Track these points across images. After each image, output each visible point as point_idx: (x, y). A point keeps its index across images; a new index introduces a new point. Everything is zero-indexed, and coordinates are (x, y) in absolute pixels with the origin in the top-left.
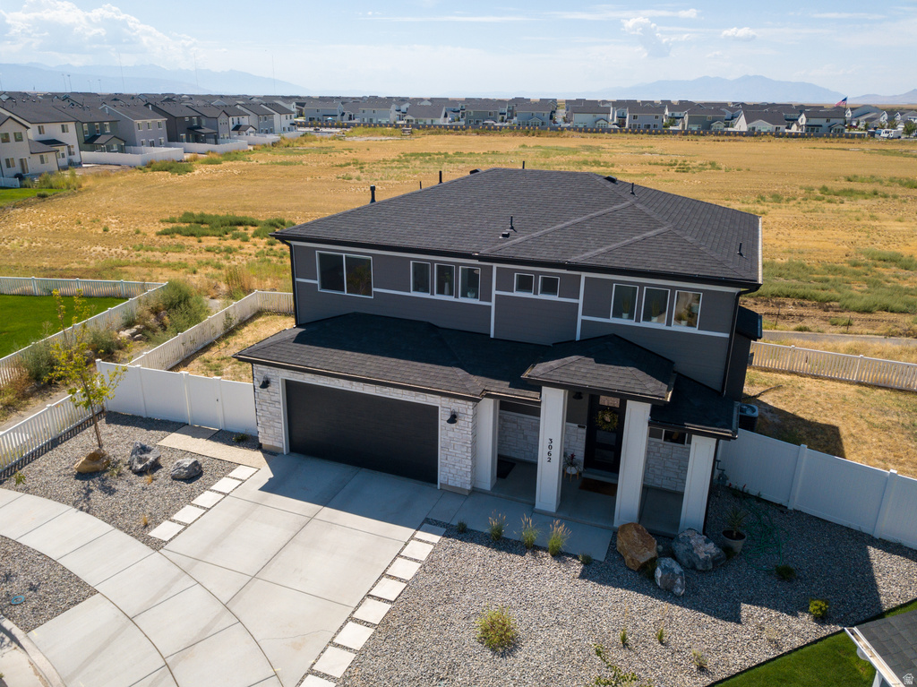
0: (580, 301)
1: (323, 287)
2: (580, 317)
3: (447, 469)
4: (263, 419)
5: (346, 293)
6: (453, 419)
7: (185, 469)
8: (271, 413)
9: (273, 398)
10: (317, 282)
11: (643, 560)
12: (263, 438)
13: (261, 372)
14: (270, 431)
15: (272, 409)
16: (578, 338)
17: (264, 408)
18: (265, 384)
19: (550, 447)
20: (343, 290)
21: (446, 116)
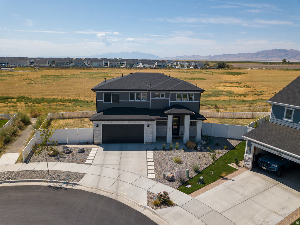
0: (170, 98)
2: (170, 101)
3: (146, 138)
4: (96, 136)
5: (112, 103)
6: (148, 126)
7: (82, 149)
8: (98, 134)
9: (99, 130)
10: (103, 101)
11: (194, 146)
12: (95, 141)
13: (96, 123)
14: (98, 139)
16: (169, 106)
17: (96, 133)
18: (97, 126)
19: (170, 129)
21: (48, 63)
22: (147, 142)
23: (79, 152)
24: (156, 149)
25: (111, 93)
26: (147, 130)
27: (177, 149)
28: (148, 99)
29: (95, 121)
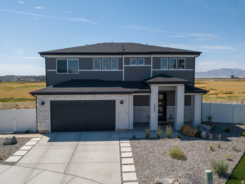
0: (152, 65)
1: (58, 72)
2: (152, 70)
3: (119, 123)
5: (68, 73)
6: (122, 103)
8: (44, 116)
9: (46, 109)
10: (56, 70)
11: (196, 132)
12: (40, 127)
13: (40, 99)
14: (43, 124)
15: (44, 114)
17: (41, 114)
18: (43, 103)
19: (155, 107)
20: (67, 72)
21: (33, 79)
22: (119, 129)
23: (5, 144)
24: (134, 138)
25: (67, 59)
26: (120, 109)
27: (169, 138)
28: (121, 67)
29: (39, 96)
